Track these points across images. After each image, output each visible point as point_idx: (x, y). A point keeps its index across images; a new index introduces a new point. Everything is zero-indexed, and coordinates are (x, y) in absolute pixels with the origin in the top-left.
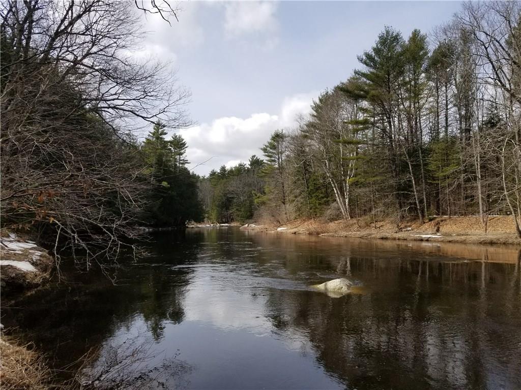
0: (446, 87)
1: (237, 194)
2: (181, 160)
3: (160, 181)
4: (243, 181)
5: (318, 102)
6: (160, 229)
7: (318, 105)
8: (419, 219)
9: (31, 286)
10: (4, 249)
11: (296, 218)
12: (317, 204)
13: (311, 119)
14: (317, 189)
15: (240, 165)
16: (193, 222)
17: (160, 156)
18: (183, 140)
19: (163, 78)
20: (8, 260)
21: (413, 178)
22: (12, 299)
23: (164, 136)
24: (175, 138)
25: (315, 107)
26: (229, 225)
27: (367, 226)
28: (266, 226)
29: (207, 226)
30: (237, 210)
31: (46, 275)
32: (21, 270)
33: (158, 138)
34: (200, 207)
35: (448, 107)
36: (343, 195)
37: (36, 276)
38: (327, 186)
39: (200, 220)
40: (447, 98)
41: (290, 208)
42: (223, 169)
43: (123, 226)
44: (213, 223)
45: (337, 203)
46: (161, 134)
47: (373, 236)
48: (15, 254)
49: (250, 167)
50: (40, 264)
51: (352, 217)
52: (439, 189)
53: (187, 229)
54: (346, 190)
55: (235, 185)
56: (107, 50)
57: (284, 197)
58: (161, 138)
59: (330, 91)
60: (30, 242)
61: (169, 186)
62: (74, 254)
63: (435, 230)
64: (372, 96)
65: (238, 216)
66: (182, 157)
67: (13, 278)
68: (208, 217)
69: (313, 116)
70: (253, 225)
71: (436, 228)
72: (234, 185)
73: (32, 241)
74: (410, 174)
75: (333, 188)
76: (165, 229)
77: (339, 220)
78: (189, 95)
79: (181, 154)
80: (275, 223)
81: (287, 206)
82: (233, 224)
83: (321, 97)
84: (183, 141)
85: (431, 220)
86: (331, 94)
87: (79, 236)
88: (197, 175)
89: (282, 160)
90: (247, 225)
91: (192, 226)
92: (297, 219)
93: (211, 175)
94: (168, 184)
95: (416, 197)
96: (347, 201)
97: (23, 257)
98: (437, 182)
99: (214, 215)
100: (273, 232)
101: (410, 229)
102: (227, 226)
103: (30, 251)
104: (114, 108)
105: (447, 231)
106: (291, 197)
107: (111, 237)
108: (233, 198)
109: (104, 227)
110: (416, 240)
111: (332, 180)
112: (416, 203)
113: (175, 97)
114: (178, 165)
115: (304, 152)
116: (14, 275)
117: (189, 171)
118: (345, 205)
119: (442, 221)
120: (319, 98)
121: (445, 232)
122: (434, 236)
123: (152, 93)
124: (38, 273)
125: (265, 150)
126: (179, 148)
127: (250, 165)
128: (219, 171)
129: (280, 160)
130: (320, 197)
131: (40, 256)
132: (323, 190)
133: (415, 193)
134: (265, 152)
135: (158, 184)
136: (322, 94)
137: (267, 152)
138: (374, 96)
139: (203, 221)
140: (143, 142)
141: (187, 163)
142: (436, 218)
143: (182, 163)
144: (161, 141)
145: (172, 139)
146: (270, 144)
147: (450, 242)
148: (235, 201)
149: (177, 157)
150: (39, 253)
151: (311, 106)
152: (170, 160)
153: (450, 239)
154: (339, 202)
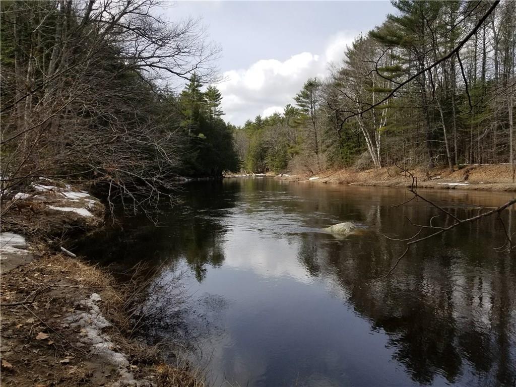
0: (484, 30)
1: (271, 144)
2: (217, 112)
3: (197, 133)
4: (277, 131)
5: (352, 48)
6: (199, 179)
7: (352, 51)
8: (449, 167)
9: (90, 228)
10: (64, 198)
11: (327, 168)
12: (349, 154)
13: (345, 66)
14: (349, 139)
15: (275, 115)
16: (230, 172)
17: (197, 107)
18: (218, 91)
19: (195, 34)
20: (69, 207)
21: (444, 126)
22: (76, 239)
23: (199, 88)
24: (210, 89)
25: (349, 53)
26: (264, 175)
27: (398, 174)
28: (299, 176)
29: (244, 176)
30: (272, 160)
31: (101, 219)
32: (81, 215)
33: (194, 90)
34: (235, 157)
35: (487, 51)
36: (374, 144)
37: (93, 220)
38: (360, 136)
39: (236, 170)
40: (484, 42)
41: (323, 157)
42: (258, 119)
43: (161, 179)
44: (249, 173)
45: (369, 153)
46: (197, 86)
47: (401, 184)
48: (74, 202)
49: (285, 117)
50: (95, 211)
51: (383, 166)
52: (470, 137)
53: (224, 179)
54: (378, 139)
55: (270, 136)
56: (141, 8)
57: (317, 147)
58: (197, 90)
59: (365, 36)
60: (84, 192)
61: (205, 137)
62: (123, 202)
63: (463, 178)
64: (405, 42)
65: (273, 165)
66: (218, 109)
67: (76, 221)
68: (243, 168)
69: (347, 62)
70: (287, 175)
71: (465, 176)
72: (268, 135)
73: (85, 191)
74: (441, 122)
75: (364, 137)
76: (203, 179)
77: (369, 169)
78: (220, 51)
79: (216, 105)
80: (308, 172)
81: (320, 155)
82: (268, 174)
83: (355, 43)
84: (218, 93)
85: (460, 168)
86: (366, 39)
87: (126, 188)
88: (233, 125)
89: (315, 110)
90: (280, 175)
91: (229, 176)
92: (329, 168)
93: (246, 125)
94: (205, 136)
95: (447, 145)
96: (378, 149)
97: (80, 205)
98: (468, 130)
99: (250, 166)
100: (304, 181)
101: (439, 177)
102: (262, 176)
103: (85, 200)
104: (150, 65)
105: (476, 179)
106: (324, 147)
107: (152, 188)
108: (268, 148)
109: (146, 180)
110: (442, 188)
111: (364, 130)
112: (446, 151)
113: (207, 52)
114: (214, 116)
115: (335, 101)
116: (76, 219)
117: (224, 123)
118: (377, 154)
119: (472, 169)
120: (353, 43)
121: (473, 180)
122: (460, 184)
123: (185, 50)
124: (94, 218)
125: (298, 100)
126: (214, 99)
127: (284, 114)
128: (254, 121)
129: (313, 109)
130: (351, 147)
131: (94, 204)
132: (355, 139)
133: (446, 141)
134: (298, 102)
135: (195, 136)
136: (356, 40)
137: (300, 102)
138: (407, 42)
139: (239, 171)
140: (180, 94)
141: (222, 114)
142: (466, 166)
143: (218, 115)
144: (197, 93)
145: (208, 91)
146: (303, 93)
147: (476, 189)
148: (270, 151)
149: (213, 108)
150: (93, 201)
151: (345, 52)
152: (206, 112)
153: (476, 187)
154: (370, 151)
